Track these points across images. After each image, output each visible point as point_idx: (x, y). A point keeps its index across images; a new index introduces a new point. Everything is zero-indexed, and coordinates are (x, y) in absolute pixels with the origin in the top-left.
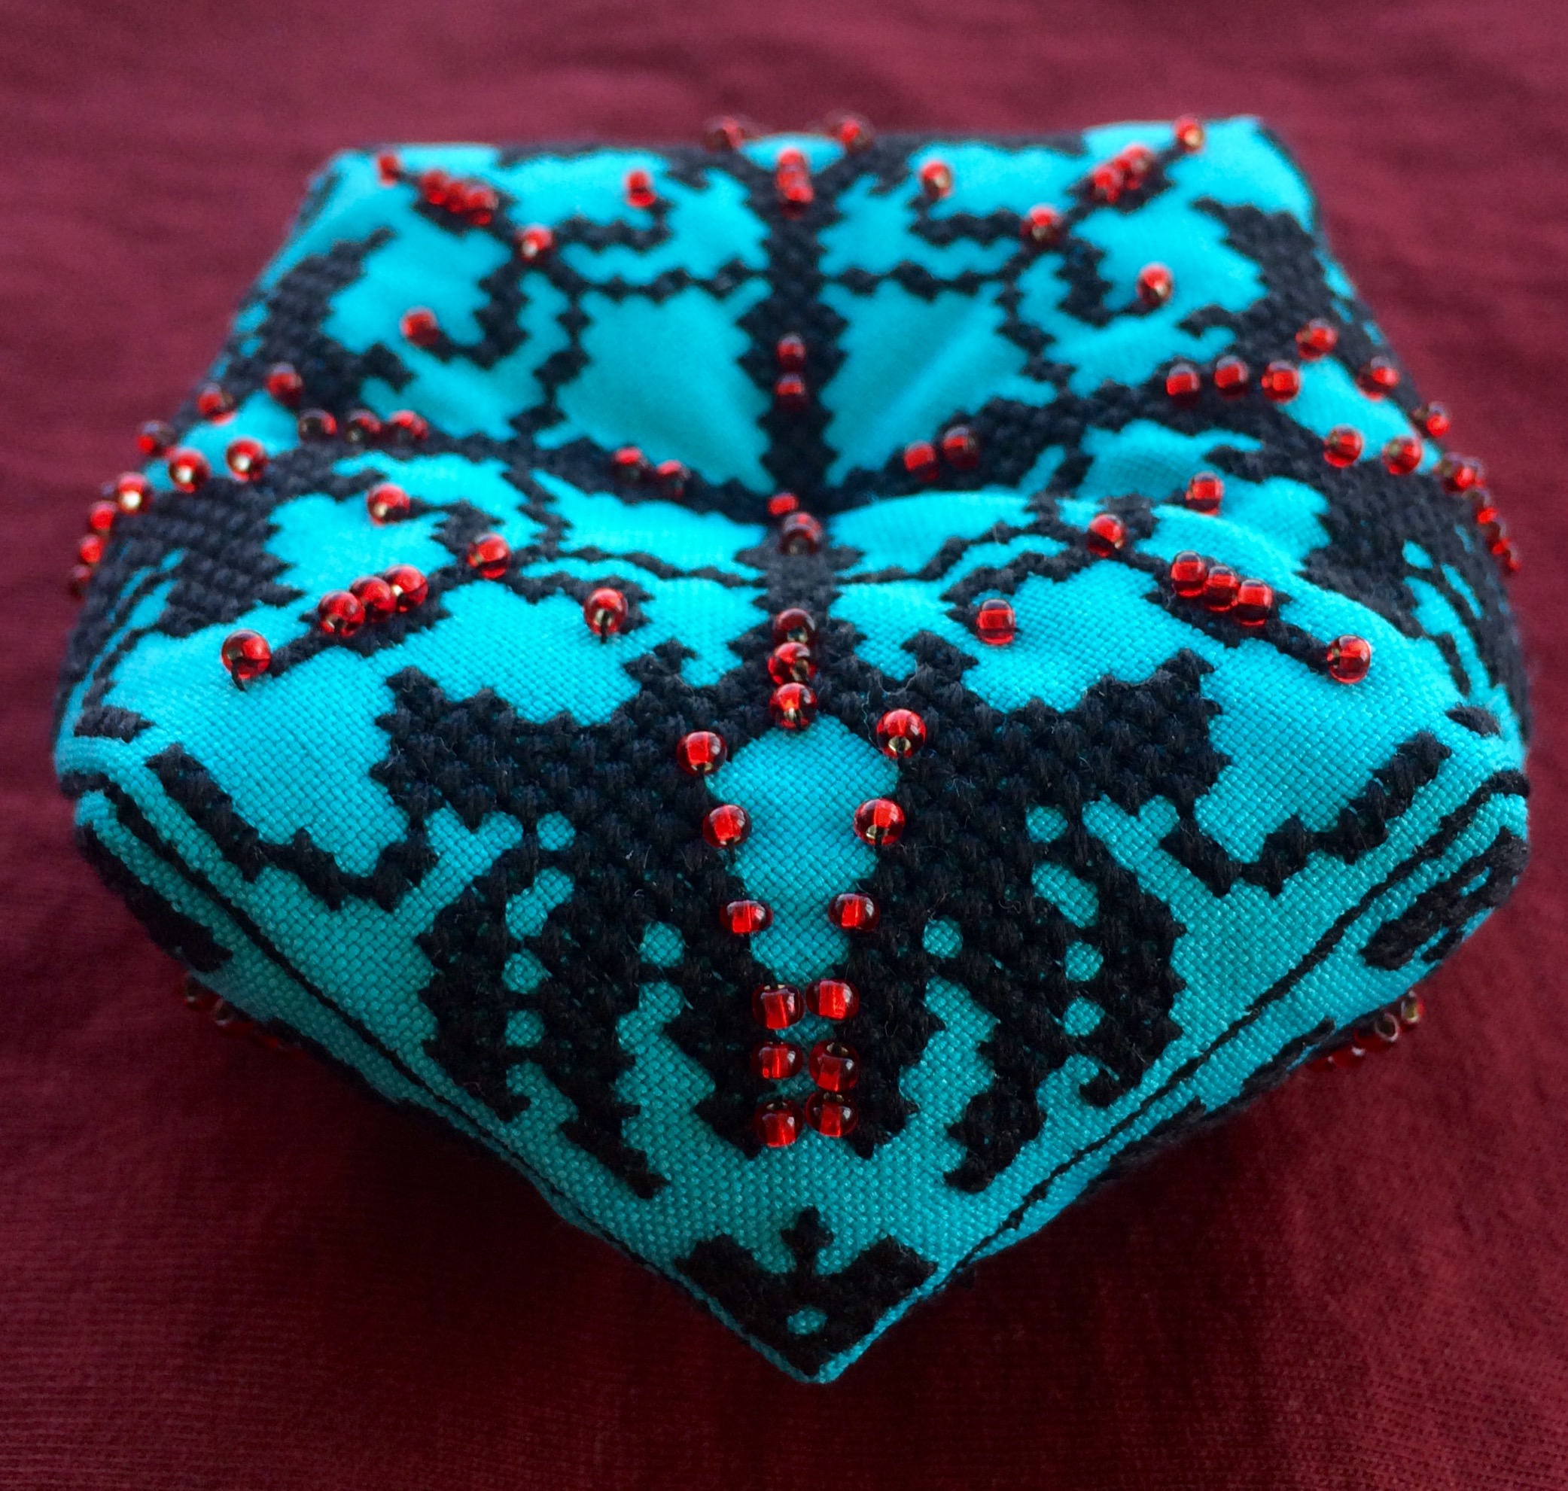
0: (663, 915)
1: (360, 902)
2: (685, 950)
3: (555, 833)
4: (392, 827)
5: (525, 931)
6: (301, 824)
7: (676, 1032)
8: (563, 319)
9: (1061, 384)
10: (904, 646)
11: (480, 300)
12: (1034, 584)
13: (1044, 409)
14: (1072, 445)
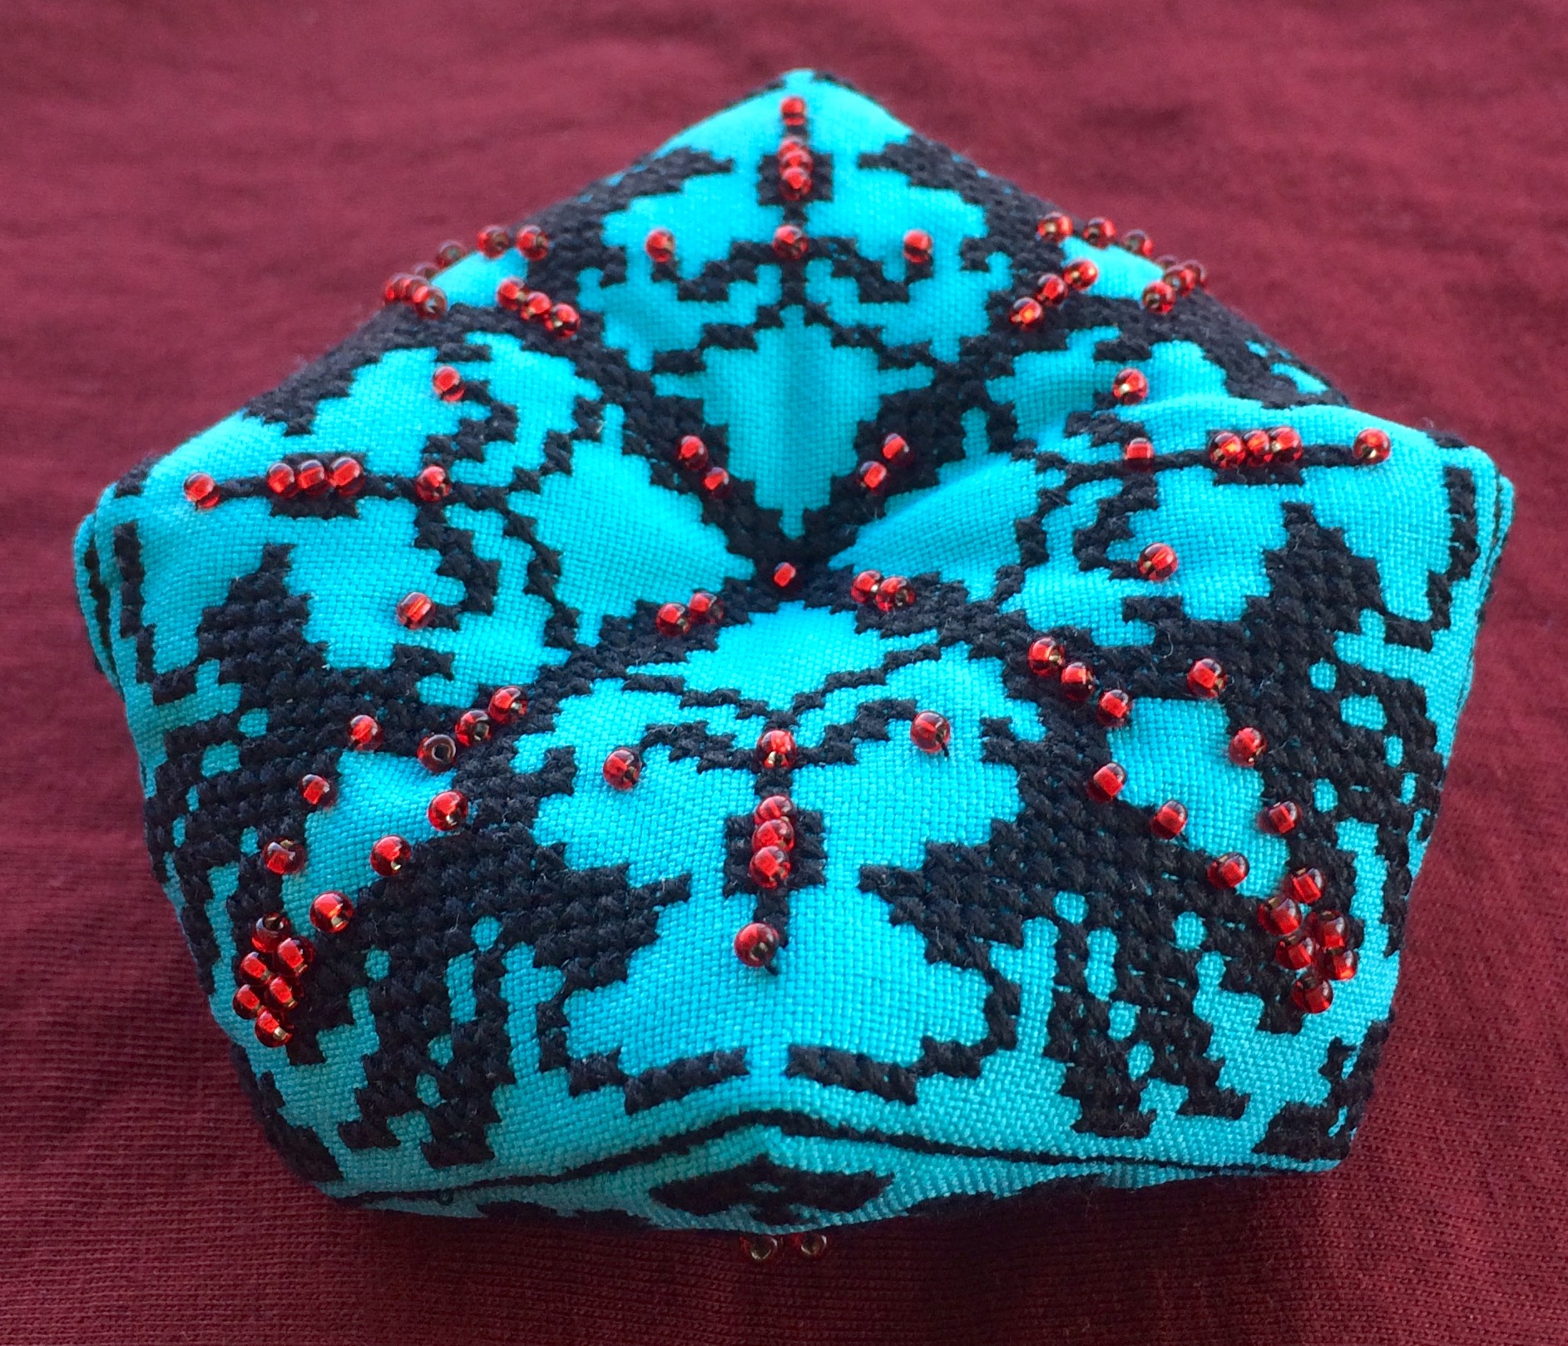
0: (1177, 909)
1: (991, 1058)
2: (1204, 924)
3: (1072, 908)
4: (975, 987)
5: (1108, 991)
6: (920, 1035)
7: (1232, 983)
8: (508, 533)
9: (930, 361)
10: (1126, 619)
11: (433, 558)
12: (1140, 521)
13: (935, 383)
14: (985, 403)
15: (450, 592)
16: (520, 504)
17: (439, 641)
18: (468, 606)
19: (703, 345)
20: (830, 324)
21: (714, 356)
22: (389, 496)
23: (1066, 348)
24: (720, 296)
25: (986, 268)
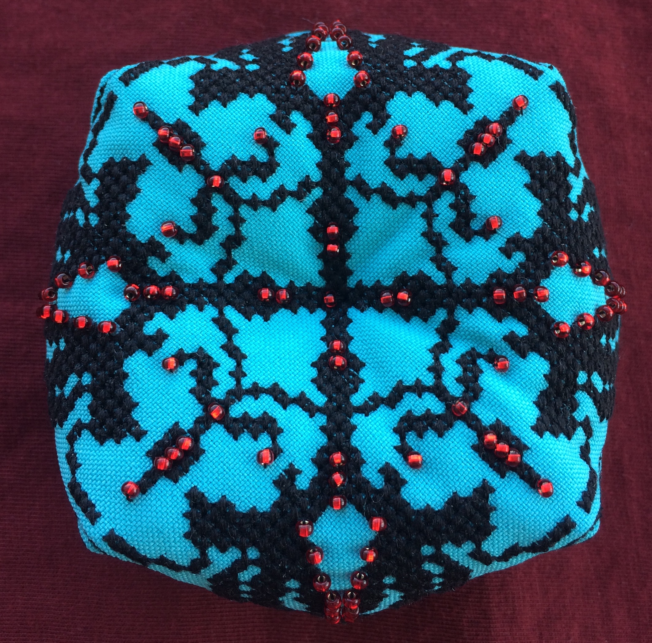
0: (293, 578)
2: (300, 585)
3: (253, 554)
4: (195, 553)
5: (245, 580)
6: (161, 554)
8: (231, 219)
9: (449, 277)
10: (379, 471)
11: (193, 210)
12: (430, 435)
13: (441, 287)
14: (451, 312)
15: (190, 228)
16: (244, 211)
17: (170, 245)
18: (192, 237)
19: (376, 191)
20: (430, 225)
21: (376, 199)
22: (198, 171)
23: (500, 321)
24: (401, 175)
25: (509, 257)
